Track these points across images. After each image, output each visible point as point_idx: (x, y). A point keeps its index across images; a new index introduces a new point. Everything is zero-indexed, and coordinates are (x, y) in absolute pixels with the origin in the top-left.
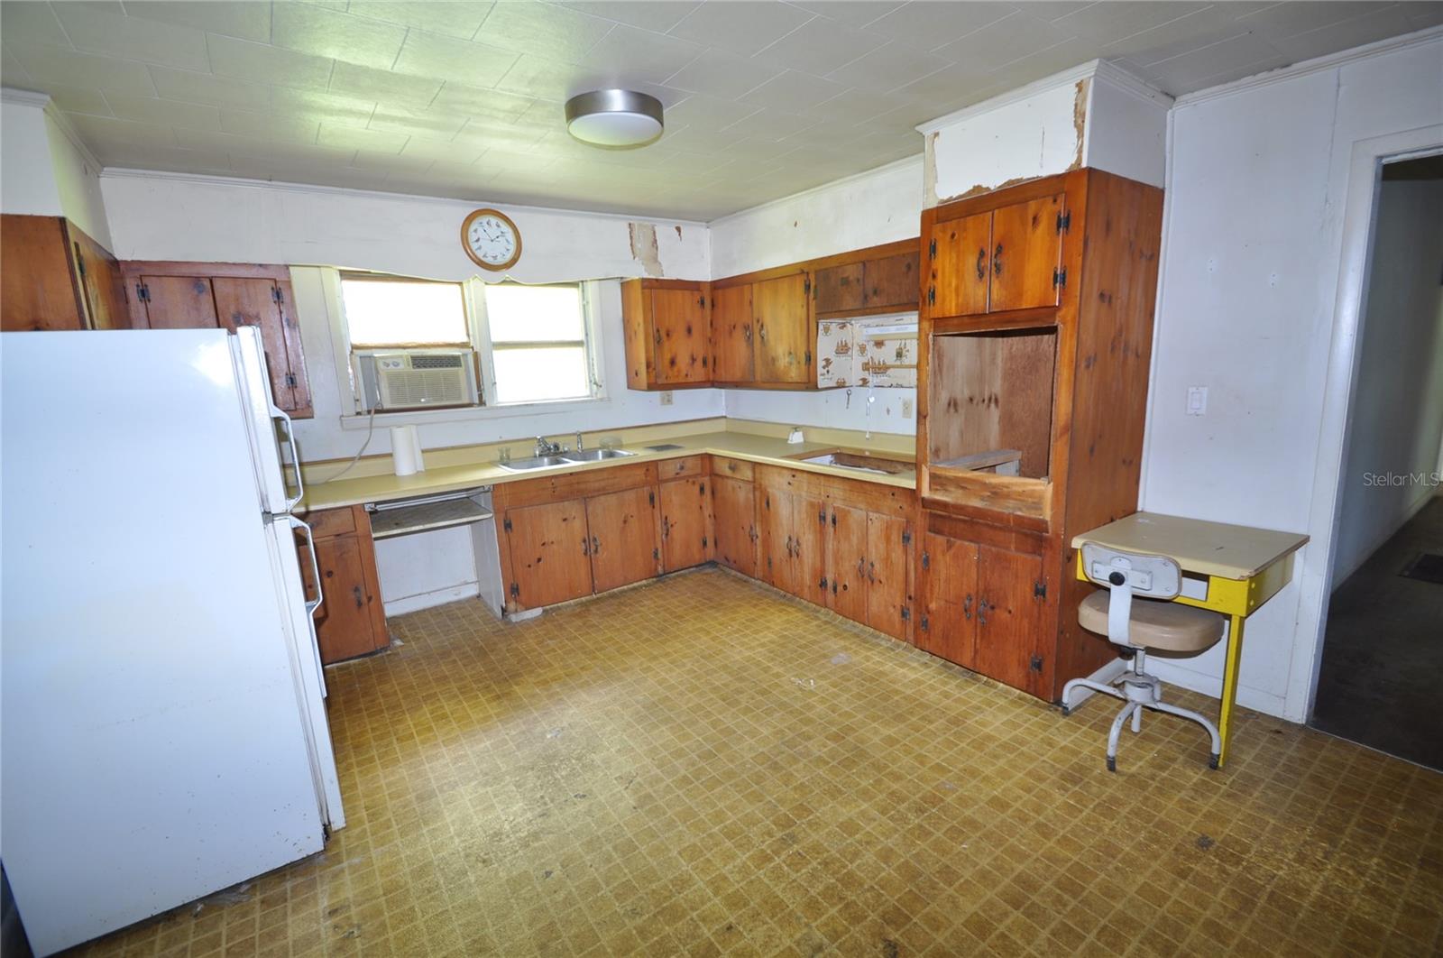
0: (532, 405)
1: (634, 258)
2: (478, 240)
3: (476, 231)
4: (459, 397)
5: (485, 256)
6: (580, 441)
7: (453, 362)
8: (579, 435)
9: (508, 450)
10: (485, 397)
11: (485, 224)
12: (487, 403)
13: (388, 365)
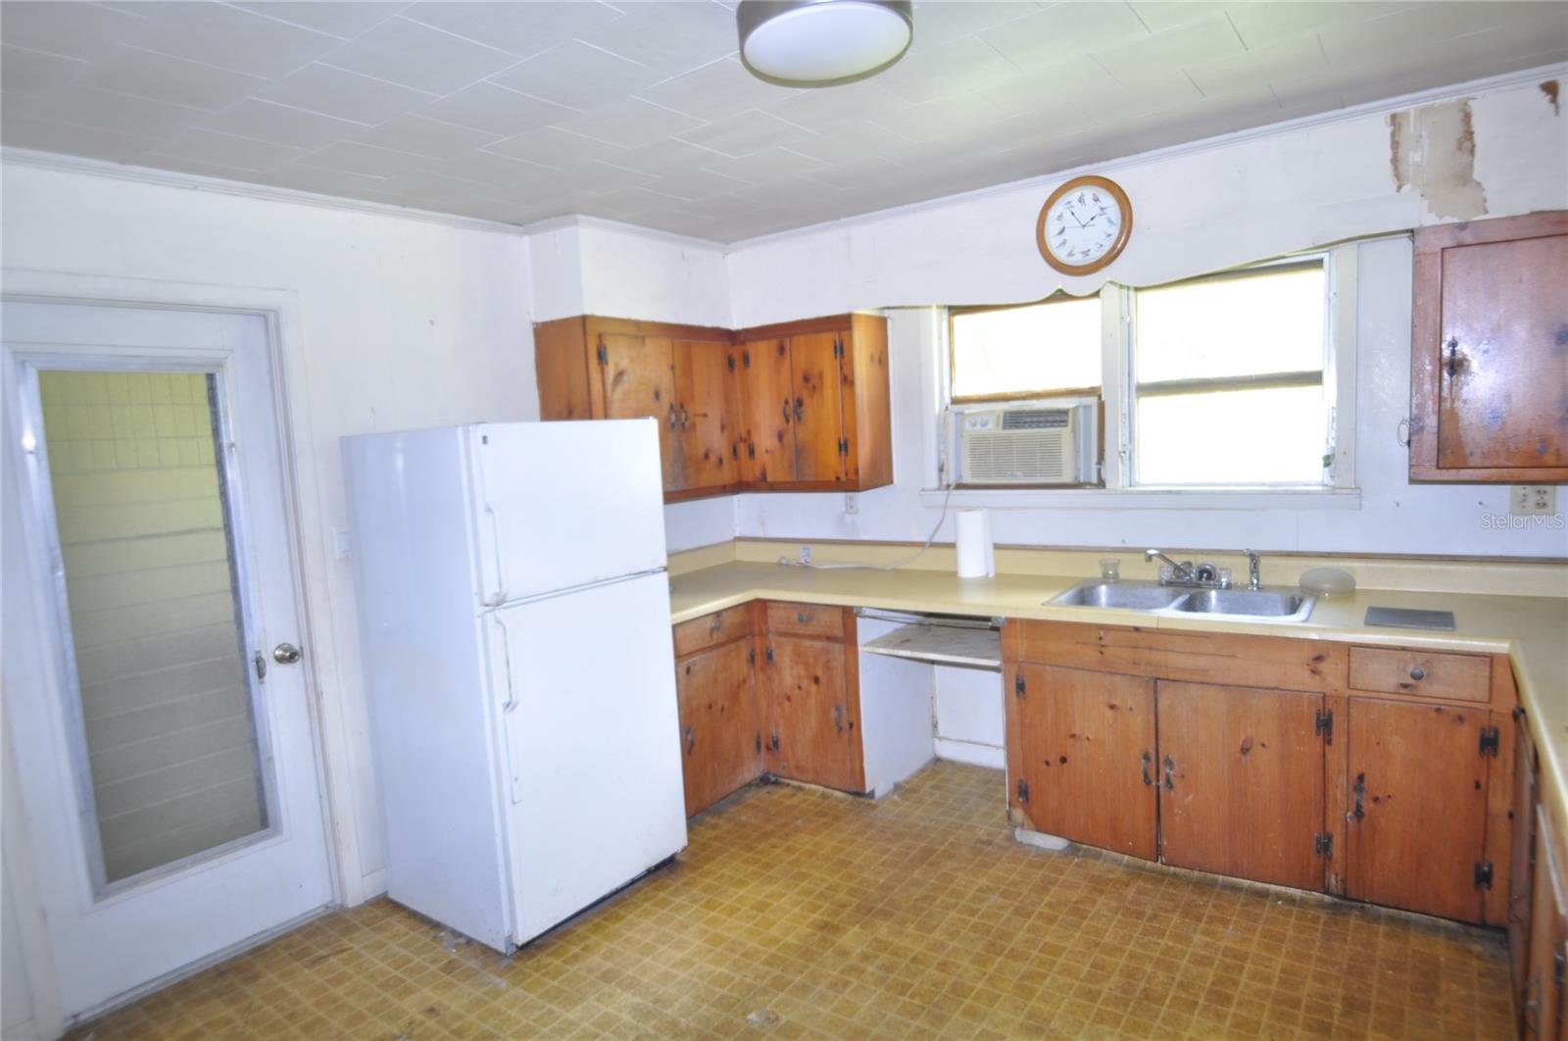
0: (1178, 493)
1: (1399, 188)
2: (1062, 232)
3: (1060, 217)
4: (1059, 473)
5: (1070, 254)
6: (1255, 569)
7: (1058, 418)
8: (1254, 558)
9: (1116, 565)
10: (1107, 475)
11: (1075, 202)
12: (1108, 486)
13: (974, 425)
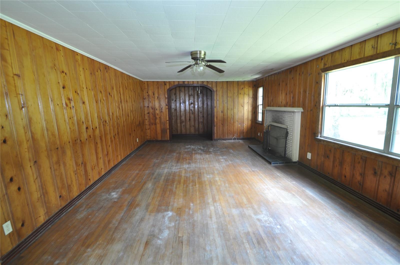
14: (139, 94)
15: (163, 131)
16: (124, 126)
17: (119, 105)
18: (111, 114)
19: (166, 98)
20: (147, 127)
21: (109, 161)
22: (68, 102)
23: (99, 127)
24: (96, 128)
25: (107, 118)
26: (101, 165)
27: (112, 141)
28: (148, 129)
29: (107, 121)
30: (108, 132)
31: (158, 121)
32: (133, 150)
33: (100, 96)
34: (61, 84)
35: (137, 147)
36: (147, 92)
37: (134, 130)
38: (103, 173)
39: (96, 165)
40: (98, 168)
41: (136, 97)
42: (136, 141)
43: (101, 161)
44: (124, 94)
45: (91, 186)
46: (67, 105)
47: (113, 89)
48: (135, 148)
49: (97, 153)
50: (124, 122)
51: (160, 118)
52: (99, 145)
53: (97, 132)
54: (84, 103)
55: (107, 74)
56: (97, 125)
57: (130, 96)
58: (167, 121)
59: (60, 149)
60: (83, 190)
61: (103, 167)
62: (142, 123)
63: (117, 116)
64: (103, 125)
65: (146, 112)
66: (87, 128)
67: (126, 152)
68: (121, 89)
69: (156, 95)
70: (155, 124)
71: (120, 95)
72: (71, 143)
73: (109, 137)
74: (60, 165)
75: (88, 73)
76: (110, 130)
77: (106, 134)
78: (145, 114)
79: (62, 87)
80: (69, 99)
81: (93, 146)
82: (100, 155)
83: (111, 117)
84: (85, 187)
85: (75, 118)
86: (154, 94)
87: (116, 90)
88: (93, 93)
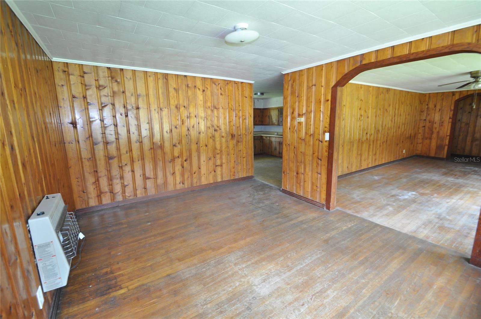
14: (416, 107)
15: (439, 147)
16: (393, 136)
17: (392, 118)
18: (384, 125)
19: (451, 110)
20: (420, 141)
21: (375, 160)
22: (360, 117)
23: (374, 134)
24: (372, 134)
25: (380, 129)
26: (370, 160)
27: (380, 146)
28: (420, 143)
29: (380, 131)
30: (379, 139)
31: (435, 135)
32: (397, 159)
33: (379, 112)
34: (359, 107)
35: (402, 158)
36: (427, 105)
37: (403, 142)
38: (370, 166)
39: (367, 158)
40: (368, 161)
41: (411, 110)
42: (402, 152)
43: (370, 157)
44: (398, 109)
45: (362, 170)
46: (359, 119)
47: (390, 105)
48: (400, 158)
49: (369, 151)
50: (393, 133)
51: (438, 132)
52: (371, 147)
53: (372, 137)
54: (368, 117)
55: (387, 95)
56: (373, 132)
57: (405, 110)
58: (447, 136)
59: (352, 143)
60: (357, 170)
61: (371, 162)
62: (413, 136)
63: (388, 128)
64: (377, 133)
65: (421, 125)
66: (367, 134)
67: (390, 158)
68: (397, 105)
69: (438, 107)
70: (431, 139)
71: (395, 109)
72: (357, 141)
73: (379, 142)
74: (350, 151)
75: (374, 97)
76: (381, 137)
77: (377, 140)
78: (420, 127)
79: (359, 109)
80: (361, 116)
81: (368, 145)
82: (371, 153)
83: (384, 128)
84: (359, 169)
85: (362, 127)
86: (435, 106)
87: (393, 107)
88: (374, 110)
